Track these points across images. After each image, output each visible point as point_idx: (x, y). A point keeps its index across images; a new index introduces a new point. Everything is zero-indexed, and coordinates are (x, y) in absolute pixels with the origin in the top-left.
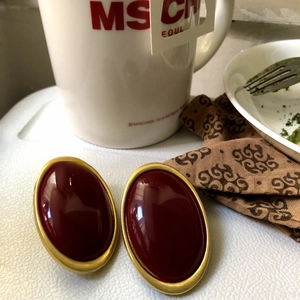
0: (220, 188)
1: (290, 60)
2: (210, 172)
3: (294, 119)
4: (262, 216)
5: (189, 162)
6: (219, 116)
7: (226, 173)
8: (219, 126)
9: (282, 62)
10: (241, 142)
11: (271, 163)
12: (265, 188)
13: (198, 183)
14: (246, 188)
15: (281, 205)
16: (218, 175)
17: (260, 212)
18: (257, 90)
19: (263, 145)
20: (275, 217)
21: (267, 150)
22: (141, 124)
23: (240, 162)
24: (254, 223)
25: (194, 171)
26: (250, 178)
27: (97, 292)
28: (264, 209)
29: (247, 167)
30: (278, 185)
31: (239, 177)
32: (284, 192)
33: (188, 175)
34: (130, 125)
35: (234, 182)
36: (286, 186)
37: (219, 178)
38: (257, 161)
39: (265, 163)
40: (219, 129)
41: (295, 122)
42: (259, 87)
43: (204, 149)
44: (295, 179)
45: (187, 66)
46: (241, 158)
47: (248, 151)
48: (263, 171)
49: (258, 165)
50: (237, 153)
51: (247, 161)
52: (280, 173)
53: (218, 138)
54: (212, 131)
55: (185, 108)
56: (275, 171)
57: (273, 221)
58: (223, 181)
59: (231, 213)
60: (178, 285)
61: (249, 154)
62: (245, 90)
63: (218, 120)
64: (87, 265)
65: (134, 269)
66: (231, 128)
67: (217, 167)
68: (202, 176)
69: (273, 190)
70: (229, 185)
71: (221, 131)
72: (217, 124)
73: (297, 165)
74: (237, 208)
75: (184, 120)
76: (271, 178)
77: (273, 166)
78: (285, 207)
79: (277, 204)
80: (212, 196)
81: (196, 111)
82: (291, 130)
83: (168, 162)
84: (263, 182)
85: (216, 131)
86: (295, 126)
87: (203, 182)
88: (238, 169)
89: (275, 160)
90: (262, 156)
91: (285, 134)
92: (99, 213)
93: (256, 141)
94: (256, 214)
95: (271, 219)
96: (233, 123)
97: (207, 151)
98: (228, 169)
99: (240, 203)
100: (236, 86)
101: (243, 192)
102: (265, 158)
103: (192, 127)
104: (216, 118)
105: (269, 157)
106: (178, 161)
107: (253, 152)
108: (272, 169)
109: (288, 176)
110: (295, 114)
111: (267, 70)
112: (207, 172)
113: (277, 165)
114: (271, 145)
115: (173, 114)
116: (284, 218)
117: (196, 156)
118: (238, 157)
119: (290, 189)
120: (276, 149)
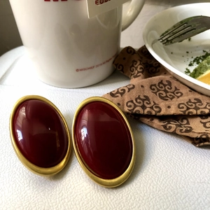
0: (142, 112)
1: (191, 18)
2: (134, 101)
3: (194, 61)
4: (172, 130)
5: (119, 95)
6: (141, 61)
7: (145, 102)
8: (141, 68)
9: (185, 20)
10: (156, 79)
11: (177, 93)
12: (173, 111)
13: (126, 109)
14: (160, 111)
15: (185, 122)
16: (140, 103)
17: (170, 128)
18: (168, 41)
19: (172, 81)
20: (181, 130)
21: (175, 84)
22: (85, 69)
23: (156, 93)
24: (166, 135)
25: (123, 101)
26: (162, 104)
27: (58, 189)
28: (173, 125)
29: (160, 97)
30: (183, 108)
31: (155, 104)
32: (187, 113)
33: (119, 104)
34: (77, 70)
35: (152, 108)
36: (188, 109)
37: (141, 105)
38: (168, 92)
39: (173, 93)
40: (141, 70)
41: (195, 63)
42: (169, 39)
43: (130, 85)
44: (195, 103)
45: (116, 26)
46: (156, 90)
47: (161, 85)
48: (172, 99)
49: (168, 94)
50: (153, 87)
51: (160, 92)
52: (184, 99)
53: (140, 77)
54: (136, 72)
55: (117, 56)
56: (180, 98)
57: (179, 133)
58: (144, 107)
59: (150, 129)
60: (114, 181)
61: (162, 87)
62: (159, 42)
63: (140, 64)
64: (49, 170)
65: (83, 172)
66: (150, 70)
67: (139, 98)
68: (129, 104)
69: (179, 112)
70: (148, 109)
71: (142, 72)
72: (139, 67)
73: (196, 93)
74: (154, 126)
75: (116, 65)
76: (177, 103)
77: (179, 94)
78: (188, 123)
79: (182, 121)
80: (136, 118)
81: (124, 59)
82: (192, 69)
83: (104, 96)
84: (172, 106)
85: (139, 72)
86: (196, 66)
87: (130, 109)
88: (155, 98)
89: (180, 91)
90: (171, 88)
91: (188, 72)
92: (57, 134)
93: (167, 78)
94: (167, 129)
95: (178, 132)
96: (151, 66)
97: (132, 86)
98: (147, 98)
99: (156, 122)
100: (152, 40)
101: (158, 114)
102: (173, 89)
103: (122, 70)
104: (139, 63)
105: (176, 89)
106: (112, 94)
107: (165, 86)
108: (178, 97)
109: (190, 101)
110: (195, 57)
111: (174, 27)
112: (132, 101)
113: (182, 94)
114: (178, 80)
115: (108, 61)
116: (187, 131)
117: (124, 90)
118: (154, 89)
119: (191, 110)
120: (181, 83)
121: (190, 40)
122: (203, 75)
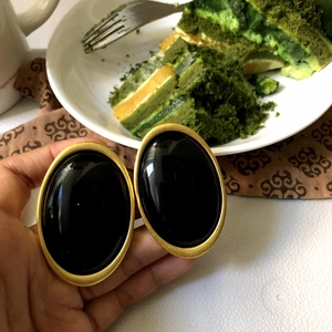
2: (21, 151)
3: (130, 72)
5: (4, 143)
10: (55, 114)
11: (82, 132)
23: (51, 136)
25: (8, 151)
29: (57, 140)
38: (69, 132)
39: (77, 132)
40: (47, 97)
43: (19, 127)
46: (53, 131)
47: (62, 123)
49: (68, 136)
50: (50, 127)
51: (59, 133)
54: (42, 99)
61: (62, 126)
63: (46, 88)
67: (28, 145)
71: (48, 101)
72: (45, 92)
81: (29, 79)
85: (45, 100)
89: (86, 128)
90: (75, 126)
97: (20, 129)
98: (38, 145)
102: (78, 126)
103: (30, 94)
104: (45, 86)
105: (81, 126)
107: (67, 123)
111: (103, 20)
112: (18, 151)
113: (86, 134)
117: (10, 135)
118: (50, 131)
121: (138, 32)
122: (125, 100)
